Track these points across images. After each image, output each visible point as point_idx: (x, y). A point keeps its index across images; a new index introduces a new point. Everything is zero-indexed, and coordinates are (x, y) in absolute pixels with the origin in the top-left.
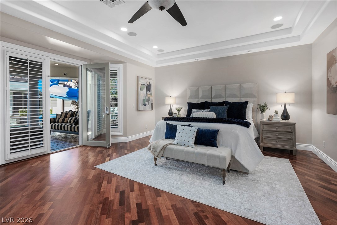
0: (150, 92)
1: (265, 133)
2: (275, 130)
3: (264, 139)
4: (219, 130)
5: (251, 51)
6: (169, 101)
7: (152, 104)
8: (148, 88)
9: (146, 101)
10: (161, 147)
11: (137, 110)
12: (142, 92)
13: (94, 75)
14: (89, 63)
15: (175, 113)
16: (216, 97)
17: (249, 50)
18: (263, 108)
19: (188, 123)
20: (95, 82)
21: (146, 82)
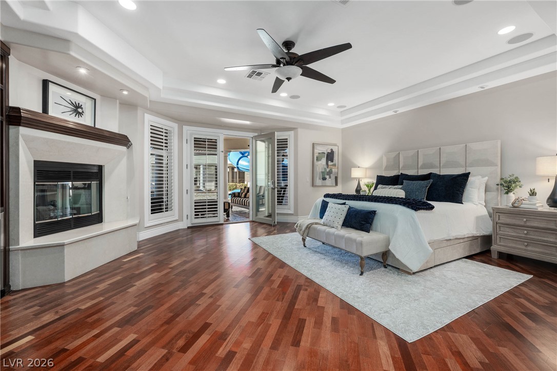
0: (332, 162)
1: (502, 229)
2: (522, 223)
3: (500, 238)
4: (375, 211)
5: (487, 86)
6: (356, 173)
7: (336, 178)
8: (330, 156)
9: (326, 173)
10: (306, 225)
11: (313, 185)
12: (320, 162)
13: (268, 145)
14: (259, 134)
15: (363, 189)
16: (424, 166)
17: (481, 85)
18: (508, 186)
19: (344, 201)
20: (268, 153)
21: (327, 150)
